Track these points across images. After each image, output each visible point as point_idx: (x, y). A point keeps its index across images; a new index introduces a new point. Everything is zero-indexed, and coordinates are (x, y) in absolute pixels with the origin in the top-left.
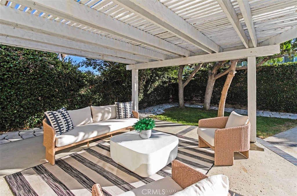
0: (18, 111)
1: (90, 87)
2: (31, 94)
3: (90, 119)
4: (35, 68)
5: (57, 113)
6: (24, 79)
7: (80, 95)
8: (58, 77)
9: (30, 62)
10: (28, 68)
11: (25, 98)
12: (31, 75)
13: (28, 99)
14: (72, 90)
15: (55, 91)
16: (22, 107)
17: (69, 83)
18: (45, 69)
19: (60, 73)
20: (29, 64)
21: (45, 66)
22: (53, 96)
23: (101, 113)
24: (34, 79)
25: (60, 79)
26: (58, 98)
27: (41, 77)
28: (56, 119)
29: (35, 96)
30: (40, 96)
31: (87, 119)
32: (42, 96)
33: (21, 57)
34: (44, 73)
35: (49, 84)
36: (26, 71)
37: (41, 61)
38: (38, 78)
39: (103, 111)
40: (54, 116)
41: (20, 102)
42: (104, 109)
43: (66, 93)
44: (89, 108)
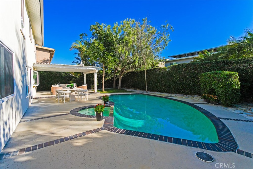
4: (58, 75)
18: (60, 75)
37: (59, 73)
44: (65, 84)
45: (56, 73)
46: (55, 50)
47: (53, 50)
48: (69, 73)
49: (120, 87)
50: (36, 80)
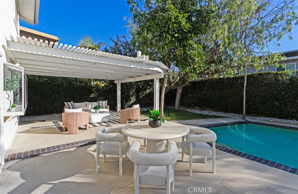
0: (59, 105)
1: (96, 94)
2: (65, 97)
3: (85, 107)
4: (66, 84)
5: (69, 103)
6: (61, 90)
7: (90, 98)
8: (77, 88)
9: (64, 81)
10: (63, 84)
11: (62, 99)
12: (64, 87)
13: (63, 99)
14: (85, 95)
15: (76, 95)
16: (61, 103)
17: (84, 91)
18: (70, 84)
19: (78, 86)
20: (64, 82)
21: (71, 83)
22: (75, 98)
23: (91, 105)
24: (66, 89)
25: (78, 89)
26: (78, 99)
27: (69, 88)
28: (68, 105)
29: (66, 98)
30: (69, 98)
31: (83, 107)
32: (70, 98)
33: (60, 79)
34: (70, 86)
35: (73, 92)
36: (62, 86)
37: (69, 80)
38: (67, 89)
39: (91, 104)
40: (68, 104)
41: (60, 100)
42: (92, 103)
43: (82, 96)
44: (85, 103)
45: (61, 81)
46: (59, 39)
47: (56, 38)
48: (89, 80)
49: (178, 106)
50: (18, 95)
